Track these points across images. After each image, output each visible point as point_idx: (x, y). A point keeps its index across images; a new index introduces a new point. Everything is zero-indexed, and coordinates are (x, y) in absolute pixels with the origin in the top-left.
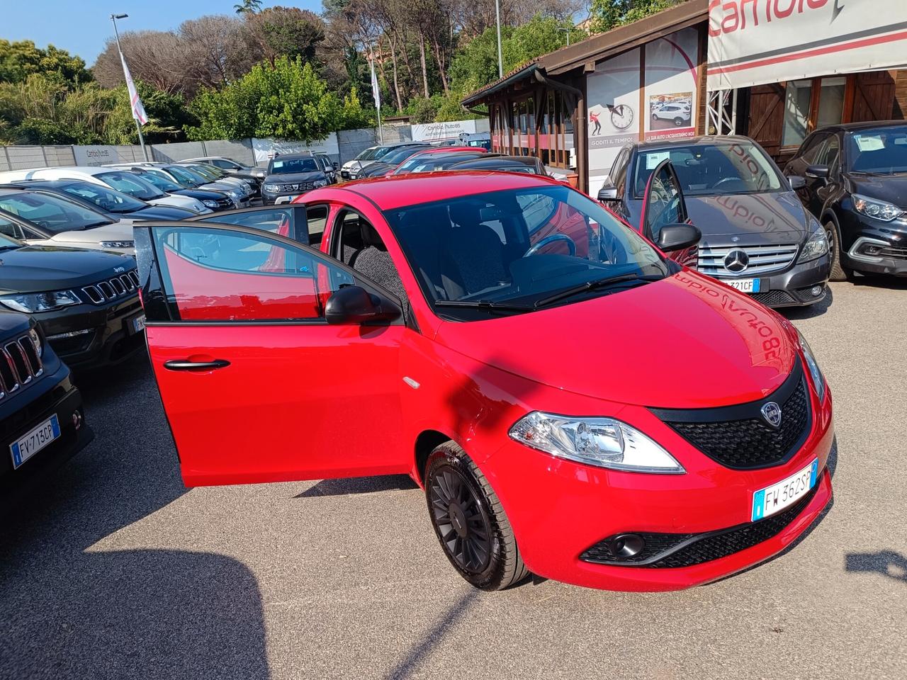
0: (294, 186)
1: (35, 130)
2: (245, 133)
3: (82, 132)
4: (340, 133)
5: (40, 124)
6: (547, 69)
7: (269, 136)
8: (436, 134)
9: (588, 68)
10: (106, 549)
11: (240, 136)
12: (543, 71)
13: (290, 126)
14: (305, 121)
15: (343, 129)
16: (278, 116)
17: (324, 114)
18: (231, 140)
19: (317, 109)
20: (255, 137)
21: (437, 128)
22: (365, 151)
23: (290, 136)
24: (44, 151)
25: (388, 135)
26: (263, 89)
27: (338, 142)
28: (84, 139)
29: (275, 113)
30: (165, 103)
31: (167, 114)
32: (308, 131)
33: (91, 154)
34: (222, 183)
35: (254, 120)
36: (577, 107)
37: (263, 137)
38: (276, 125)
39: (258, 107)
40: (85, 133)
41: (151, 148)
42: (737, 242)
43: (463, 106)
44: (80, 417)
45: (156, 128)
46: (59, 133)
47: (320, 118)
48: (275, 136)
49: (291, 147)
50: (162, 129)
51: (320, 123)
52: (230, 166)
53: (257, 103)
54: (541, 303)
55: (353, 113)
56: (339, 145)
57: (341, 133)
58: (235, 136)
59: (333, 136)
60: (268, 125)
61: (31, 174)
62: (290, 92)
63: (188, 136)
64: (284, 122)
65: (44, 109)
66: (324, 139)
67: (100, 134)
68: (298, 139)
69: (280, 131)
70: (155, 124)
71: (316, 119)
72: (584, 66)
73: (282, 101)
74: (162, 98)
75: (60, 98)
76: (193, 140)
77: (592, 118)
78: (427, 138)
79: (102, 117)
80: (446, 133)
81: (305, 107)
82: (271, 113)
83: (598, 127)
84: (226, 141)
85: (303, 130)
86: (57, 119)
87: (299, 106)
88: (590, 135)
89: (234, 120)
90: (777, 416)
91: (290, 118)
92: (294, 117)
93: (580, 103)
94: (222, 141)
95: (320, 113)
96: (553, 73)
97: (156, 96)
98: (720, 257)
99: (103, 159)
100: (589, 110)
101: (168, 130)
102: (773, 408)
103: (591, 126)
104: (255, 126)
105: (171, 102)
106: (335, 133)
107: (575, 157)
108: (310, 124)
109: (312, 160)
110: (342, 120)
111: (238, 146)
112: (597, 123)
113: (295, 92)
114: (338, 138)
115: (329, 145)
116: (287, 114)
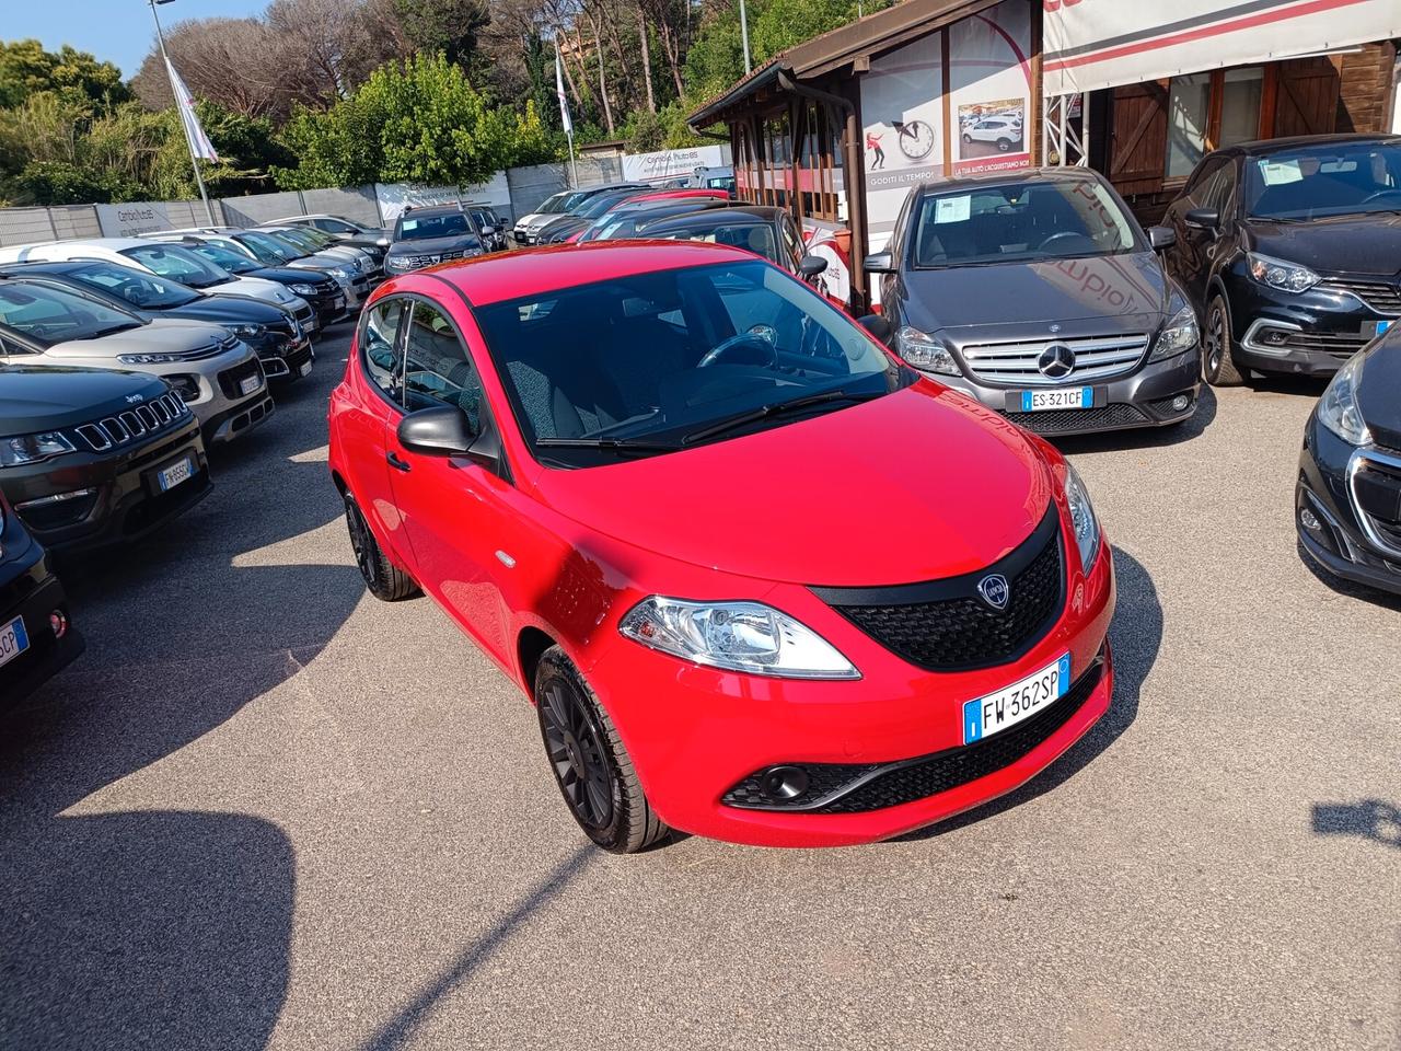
0: (433, 258)
1: (46, 180)
2: (364, 176)
3: (118, 182)
4: (512, 172)
5: (53, 170)
6: (796, 70)
7: (402, 179)
8: (660, 169)
9: (859, 66)
10: (95, 811)
11: (356, 180)
12: (789, 74)
13: (432, 164)
14: (455, 154)
15: (515, 165)
16: (413, 149)
17: (484, 142)
18: (342, 187)
19: (473, 135)
20: (380, 182)
21: (661, 159)
22: (551, 199)
23: (433, 179)
24: (50, 215)
25: (585, 174)
26: (389, 107)
27: (509, 185)
28: (121, 191)
29: (409, 143)
30: (242, 131)
31: (247, 149)
32: (460, 171)
33: (125, 217)
34: (324, 257)
35: (378, 156)
36: (846, 127)
37: (392, 181)
38: (412, 162)
39: (382, 136)
40: (123, 182)
41: (221, 203)
42: (1057, 332)
43: (690, 126)
44: (63, 619)
45: (232, 171)
46: (82, 183)
47: (478, 150)
48: (411, 180)
49: (435, 196)
50: (241, 174)
51: (479, 156)
52: (342, 228)
53: (379, 129)
54: (691, 439)
55: (529, 141)
56: (510, 191)
57: (513, 172)
58: (349, 181)
59: (499, 178)
60: (398, 164)
61: (26, 252)
62: (431, 111)
63: (277, 183)
64: (424, 157)
65: (58, 146)
66: (487, 182)
67: (146, 183)
68: (446, 184)
69: (417, 172)
70: (230, 165)
71: (472, 152)
72: (852, 63)
73: (419, 125)
74: (239, 124)
75: (83, 127)
76: (286, 189)
77: (870, 143)
78: (647, 175)
79: (148, 157)
80: (676, 167)
81: (454, 133)
82: (404, 144)
83: (880, 157)
84: (336, 190)
85: (453, 169)
86: (78, 162)
87: (444, 131)
88: (868, 170)
89: (346, 157)
90: (1002, 595)
91: (431, 152)
92: (437, 149)
93: (851, 121)
94: (329, 189)
95: (478, 143)
96: (811, 75)
97: (229, 121)
98: (1033, 356)
99: (145, 223)
100: (866, 131)
101: (249, 174)
102: (996, 583)
103: (869, 155)
104: (380, 165)
105: (252, 130)
106: (504, 172)
107: (845, 204)
108: (463, 159)
109: (462, 217)
110: (512, 152)
111: (354, 197)
112: (878, 150)
113: (439, 110)
114: (509, 180)
115: (494, 192)
116: (426, 145)
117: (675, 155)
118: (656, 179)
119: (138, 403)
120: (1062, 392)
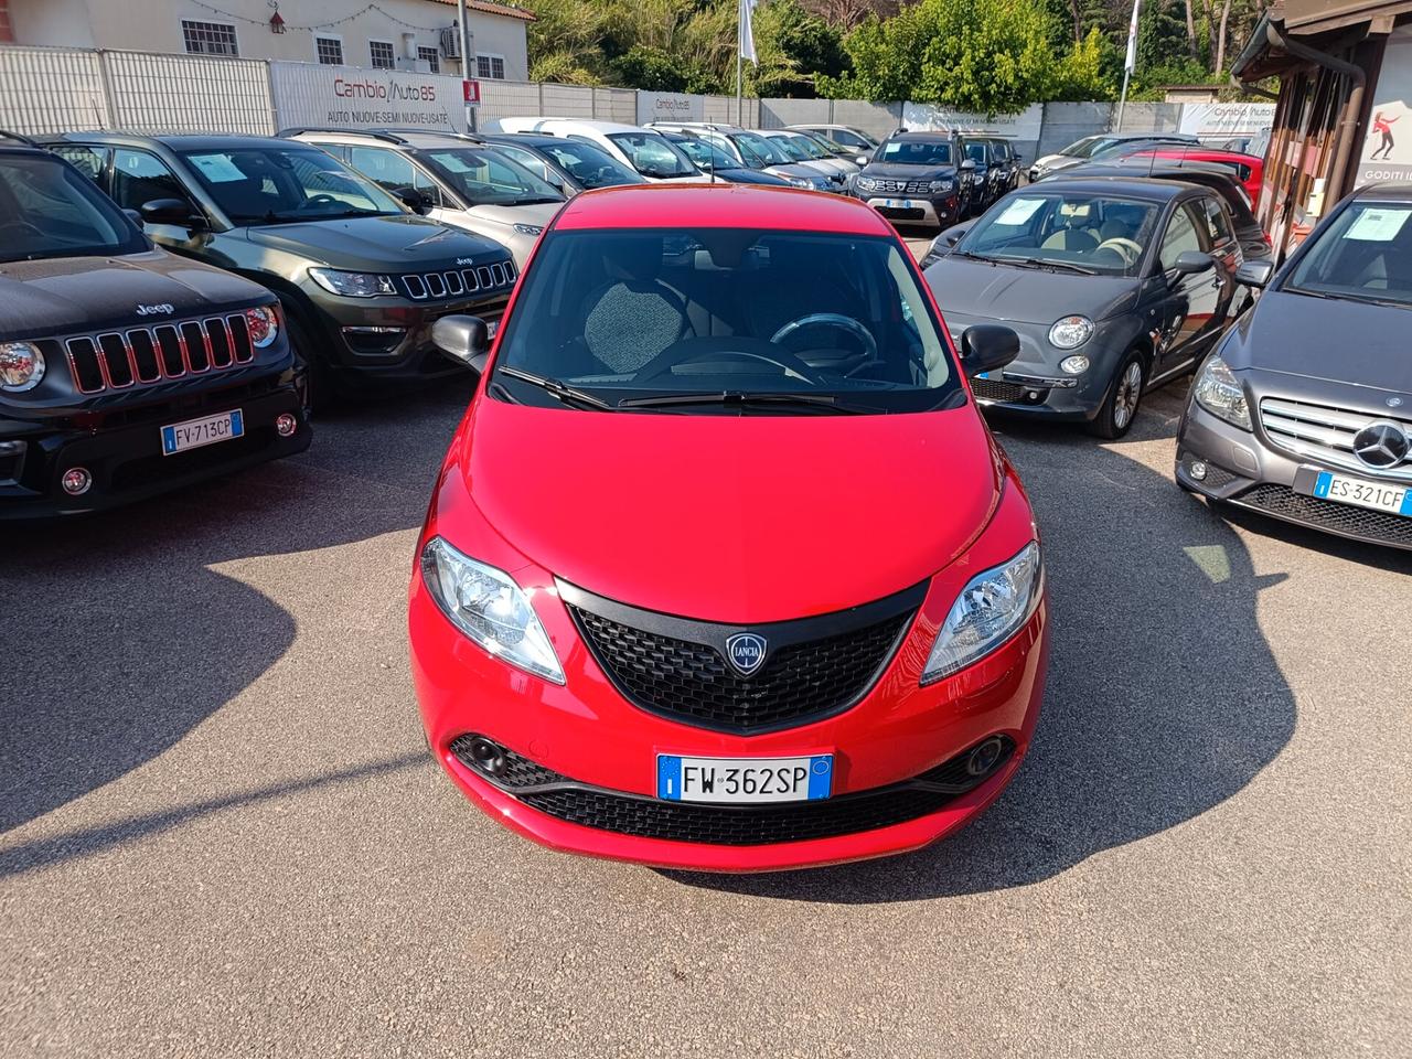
0: (899, 184)
2: (896, 93)
3: (698, 72)
4: (1051, 106)
5: (650, 54)
6: (1288, 24)
7: (932, 100)
8: (1228, 123)
9: (1378, 27)
11: (887, 96)
12: (1279, 25)
13: (965, 88)
14: (992, 80)
15: (1055, 99)
16: (950, 70)
17: (1027, 71)
18: (872, 101)
19: (1017, 62)
20: (910, 100)
21: (1233, 112)
22: (1082, 141)
23: (964, 103)
24: (593, 95)
25: (1133, 117)
26: (941, 23)
27: (1043, 121)
28: (698, 81)
29: (949, 63)
30: (815, 36)
31: (814, 54)
32: (994, 98)
33: (662, 104)
35: (915, 74)
36: (1348, 101)
37: (921, 101)
38: (946, 84)
39: (924, 54)
40: (701, 73)
41: (760, 103)
43: (1232, 77)
45: (793, 73)
46: (668, 70)
47: (1017, 77)
48: (940, 101)
49: (961, 122)
50: (800, 77)
51: (1017, 85)
52: (853, 141)
53: (925, 45)
55: (1080, 74)
56: (1042, 125)
57: (1053, 106)
58: (879, 97)
59: (1035, 110)
60: (932, 84)
61: (541, 123)
62: (981, 31)
63: (817, 90)
64: (959, 80)
65: (660, 34)
66: (1019, 113)
67: (720, 76)
68: (976, 111)
69: (948, 95)
70: (793, 68)
71: (1010, 80)
72: (1368, 23)
73: (964, 45)
74: (814, 29)
75: (682, 20)
76: (823, 97)
77: (1378, 125)
78: (1210, 129)
79: (729, 52)
80: (1249, 123)
81: (997, 57)
82: (944, 63)
83: (1388, 145)
84: (866, 102)
85: (986, 96)
86: (673, 49)
87: (989, 54)
88: (1365, 156)
89: (883, 71)
90: (752, 660)
91: (968, 75)
92: (976, 73)
93: (1357, 94)
94: (859, 102)
95: (1020, 70)
96: (1307, 31)
97: (806, 25)
100: (1376, 110)
101: (807, 79)
102: (751, 644)
103: (1373, 140)
104: (914, 83)
105: (825, 36)
106: (1041, 105)
107: (1321, 196)
108: (999, 86)
109: (947, 147)
110: (1055, 84)
111: (882, 112)
112: (1387, 137)
113: (989, 32)
114: (1044, 115)
115: (1024, 126)
116: (964, 68)
117: (1253, 110)
118: (1210, 134)
119: (467, 266)
120: (1376, 486)
